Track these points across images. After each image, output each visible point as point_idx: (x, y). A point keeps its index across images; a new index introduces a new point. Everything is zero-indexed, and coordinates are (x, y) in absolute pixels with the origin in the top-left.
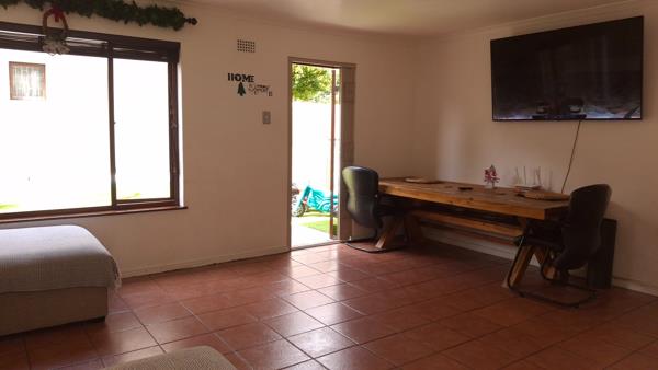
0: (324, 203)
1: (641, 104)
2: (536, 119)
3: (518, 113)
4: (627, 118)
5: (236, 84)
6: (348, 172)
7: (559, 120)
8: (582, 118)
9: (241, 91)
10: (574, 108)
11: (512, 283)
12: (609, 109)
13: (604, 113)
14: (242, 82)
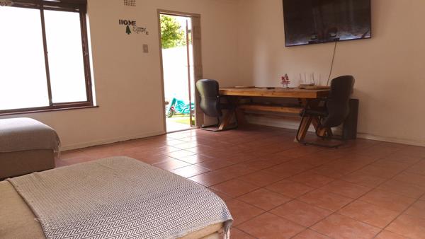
0: (185, 107)
1: (370, 28)
2: (310, 43)
3: (300, 40)
4: (363, 38)
5: (124, 27)
6: (199, 83)
7: (324, 42)
8: (337, 40)
9: (128, 31)
10: (333, 35)
11: (299, 139)
12: (353, 33)
13: (350, 36)
14: (128, 25)
